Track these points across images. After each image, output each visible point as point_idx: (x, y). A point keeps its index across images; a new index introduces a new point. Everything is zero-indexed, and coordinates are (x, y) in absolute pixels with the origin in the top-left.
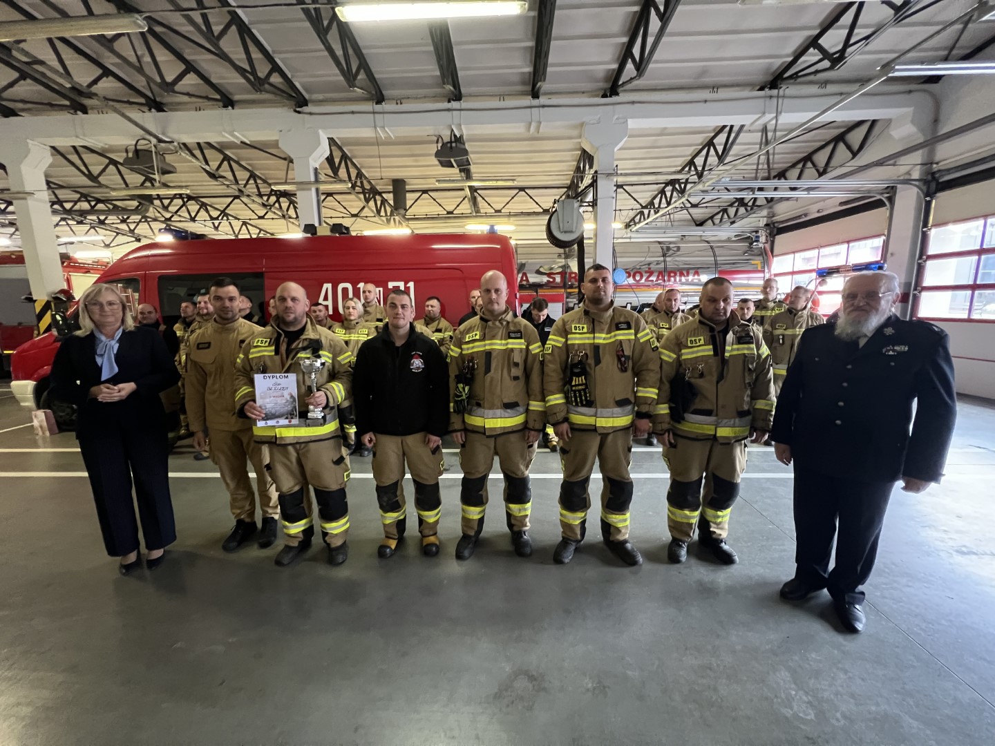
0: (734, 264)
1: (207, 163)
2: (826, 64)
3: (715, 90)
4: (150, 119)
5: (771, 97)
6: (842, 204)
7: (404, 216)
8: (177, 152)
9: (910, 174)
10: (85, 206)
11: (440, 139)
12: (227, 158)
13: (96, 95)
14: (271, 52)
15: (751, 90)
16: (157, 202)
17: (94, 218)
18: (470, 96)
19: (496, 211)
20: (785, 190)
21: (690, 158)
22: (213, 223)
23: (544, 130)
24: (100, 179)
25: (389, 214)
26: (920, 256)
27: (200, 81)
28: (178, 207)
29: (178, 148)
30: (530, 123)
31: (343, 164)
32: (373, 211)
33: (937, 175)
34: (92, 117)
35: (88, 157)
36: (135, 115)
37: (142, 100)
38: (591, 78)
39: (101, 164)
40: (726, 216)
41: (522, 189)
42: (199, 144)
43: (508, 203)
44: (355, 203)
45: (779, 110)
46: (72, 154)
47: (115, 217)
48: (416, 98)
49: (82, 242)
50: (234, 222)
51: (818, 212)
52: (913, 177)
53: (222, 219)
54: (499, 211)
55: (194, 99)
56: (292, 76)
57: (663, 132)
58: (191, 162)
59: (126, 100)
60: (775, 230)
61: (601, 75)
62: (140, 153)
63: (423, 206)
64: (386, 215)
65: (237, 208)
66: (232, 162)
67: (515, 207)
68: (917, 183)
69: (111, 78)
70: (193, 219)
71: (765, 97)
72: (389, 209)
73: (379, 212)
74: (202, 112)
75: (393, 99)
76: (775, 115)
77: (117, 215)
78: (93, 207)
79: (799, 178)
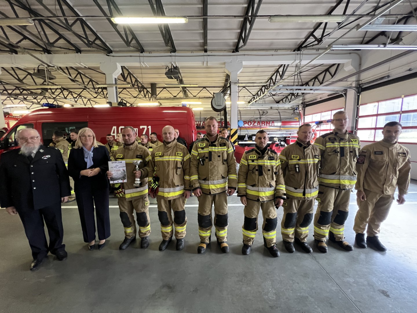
0: (291, 118)
1: (70, 75)
2: (316, 42)
3: (276, 51)
4: (44, 57)
5: (298, 54)
6: (329, 95)
7: (155, 98)
8: (56, 71)
9: (352, 85)
10: (18, 92)
11: (167, 68)
12: (79, 73)
13: (20, 47)
14: (95, 32)
15: (291, 51)
16: (49, 91)
17: (22, 97)
18: (179, 51)
19: (194, 96)
20: (308, 90)
21: (270, 76)
22: (75, 100)
23: (209, 64)
24: (24, 81)
25: (150, 97)
26: (357, 116)
27: (66, 42)
28: (59, 93)
29: (57, 69)
30: (204, 62)
31: (129, 76)
32: (142, 96)
33: (361, 85)
34: (19, 55)
35: (18, 72)
36: (38, 55)
37: (41, 49)
38: (227, 44)
39: (24, 75)
40: (287, 99)
41: (204, 87)
42: (67, 67)
43: (199, 93)
44: (135, 92)
45: (301, 59)
46: (11, 70)
47: (31, 97)
48: (158, 51)
49: (17, 107)
50: (84, 99)
51: (320, 98)
52: (353, 86)
53: (79, 98)
54: (195, 96)
55: (63, 49)
56: (105, 41)
57: (258, 66)
58: (63, 74)
59: (33, 49)
60: (305, 105)
61: (231, 44)
62: (40, 71)
63: (164, 94)
64: (149, 97)
65: (85, 93)
66: (81, 75)
67: (202, 94)
68: (354, 88)
69: (27, 40)
70: (65, 98)
71: (296, 54)
72: (150, 95)
73: (145, 96)
74: (67, 54)
75: (148, 51)
76: (299, 61)
77: (32, 96)
78: (21, 92)
79: (313, 85)
